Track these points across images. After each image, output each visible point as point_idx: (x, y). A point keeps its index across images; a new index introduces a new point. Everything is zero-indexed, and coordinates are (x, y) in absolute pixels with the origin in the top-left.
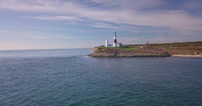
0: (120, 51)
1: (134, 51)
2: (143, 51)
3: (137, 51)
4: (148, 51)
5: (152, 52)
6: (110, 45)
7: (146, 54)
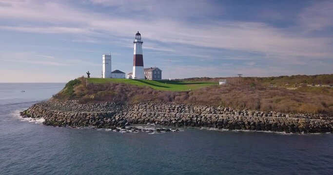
0: (136, 97)
1: (190, 97)
2: (223, 96)
3: (202, 98)
4: (245, 97)
5: (265, 103)
6: (117, 72)
7: (236, 116)
